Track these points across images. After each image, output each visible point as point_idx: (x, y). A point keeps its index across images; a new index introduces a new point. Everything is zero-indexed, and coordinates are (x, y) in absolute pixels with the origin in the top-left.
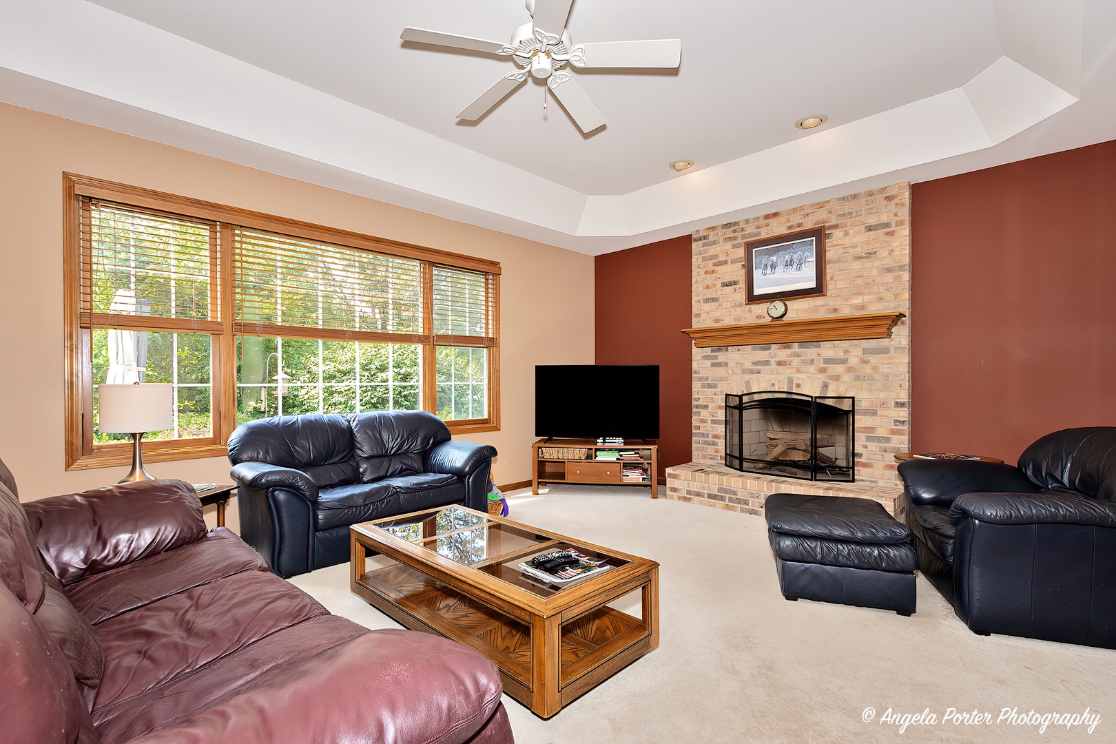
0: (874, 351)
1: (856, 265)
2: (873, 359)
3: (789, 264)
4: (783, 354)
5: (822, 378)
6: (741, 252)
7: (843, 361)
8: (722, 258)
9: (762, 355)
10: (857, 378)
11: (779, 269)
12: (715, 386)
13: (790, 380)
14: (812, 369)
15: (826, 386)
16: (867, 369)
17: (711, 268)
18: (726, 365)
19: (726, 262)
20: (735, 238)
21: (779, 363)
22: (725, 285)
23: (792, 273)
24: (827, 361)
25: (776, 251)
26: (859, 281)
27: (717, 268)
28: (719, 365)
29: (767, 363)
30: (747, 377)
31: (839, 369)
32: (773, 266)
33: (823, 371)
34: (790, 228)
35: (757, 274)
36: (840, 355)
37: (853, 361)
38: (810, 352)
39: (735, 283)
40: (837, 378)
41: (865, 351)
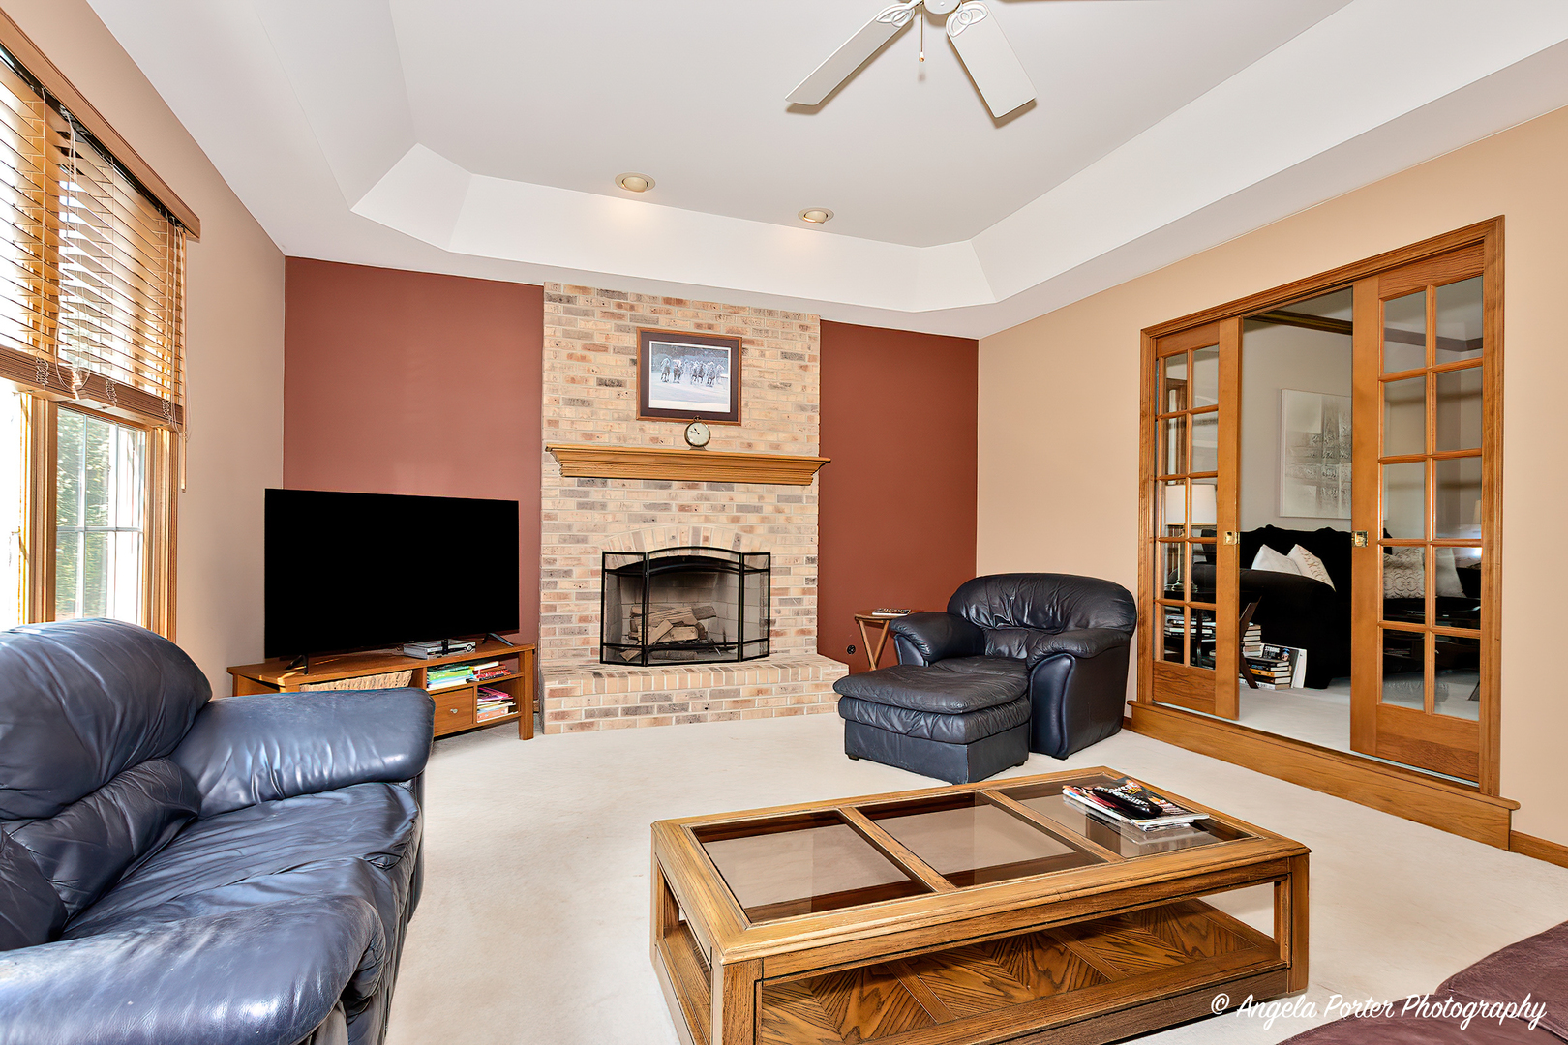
0: (788, 499)
1: (772, 395)
2: (786, 507)
3: (698, 374)
4: (687, 496)
5: (735, 529)
6: (631, 341)
7: (757, 509)
8: (599, 341)
9: (658, 495)
10: (772, 531)
11: (686, 378)
12: (584, 540)
13: (696, 531)
14: (723, 517)
15: (738, 540)
16: (781, 519)
17: (579, 352)
18: (603, 506)
19: (604, 349)
20: (620, 317)
21: (683, 508)
22: (602, 383)
23: (701, 388)
24: (742, 508)
25: (683, 352)
26: (774, 415)
27: (591, 355)
28: (591, 506)
29: (666, 507)
30: (636, 526)
31: (751, 519)
32: (678, 373)
33: (735, 520)
34: (699, 326)
35: (655, 379)
36: (754, 502)
37: (768, 509)
38: (721, 496)
39: (619, 384)
40: (750, 530)
41: (780, 499)
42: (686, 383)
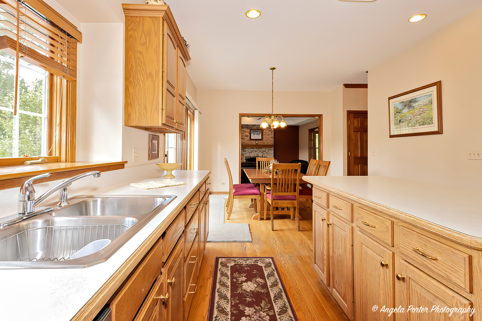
0: (269, 150)
1: (267, 136)
2: (269, 151)
3: (257, 134)
4: (256, 150)
5: (262, 154)
6: (249, 130)
7: (265, 151)
8: (245, 131)
9: (252, 150)
10: (267, 154)
11: (255, 135)
12: (244, 155)
13: (257, 154)
14: (261, 152)
15: (263, 155)
16: (268, 153)
17: (243, 132)
18: (246, 151)
19: (246, 132)
20: (248, 128)
21: (255, 151)
22: (245, 136)
23: (258, 136)
24: (263, 151)
25: (255, 132)
26: (267, 139)
27: (244, 133)
28: (244, 151)
29: (253, 151)
30: (249, 154)
31: (265, 152)
32: (255, 134)
33: (262, 153)
34: (257, 128)
35: (252, 135)
36: (265, 150)
37: (267, 151)
38: (260, 150)
39: (248, 136)
40: (264, 154)
41: (268, 150)
42: (256, 135)
